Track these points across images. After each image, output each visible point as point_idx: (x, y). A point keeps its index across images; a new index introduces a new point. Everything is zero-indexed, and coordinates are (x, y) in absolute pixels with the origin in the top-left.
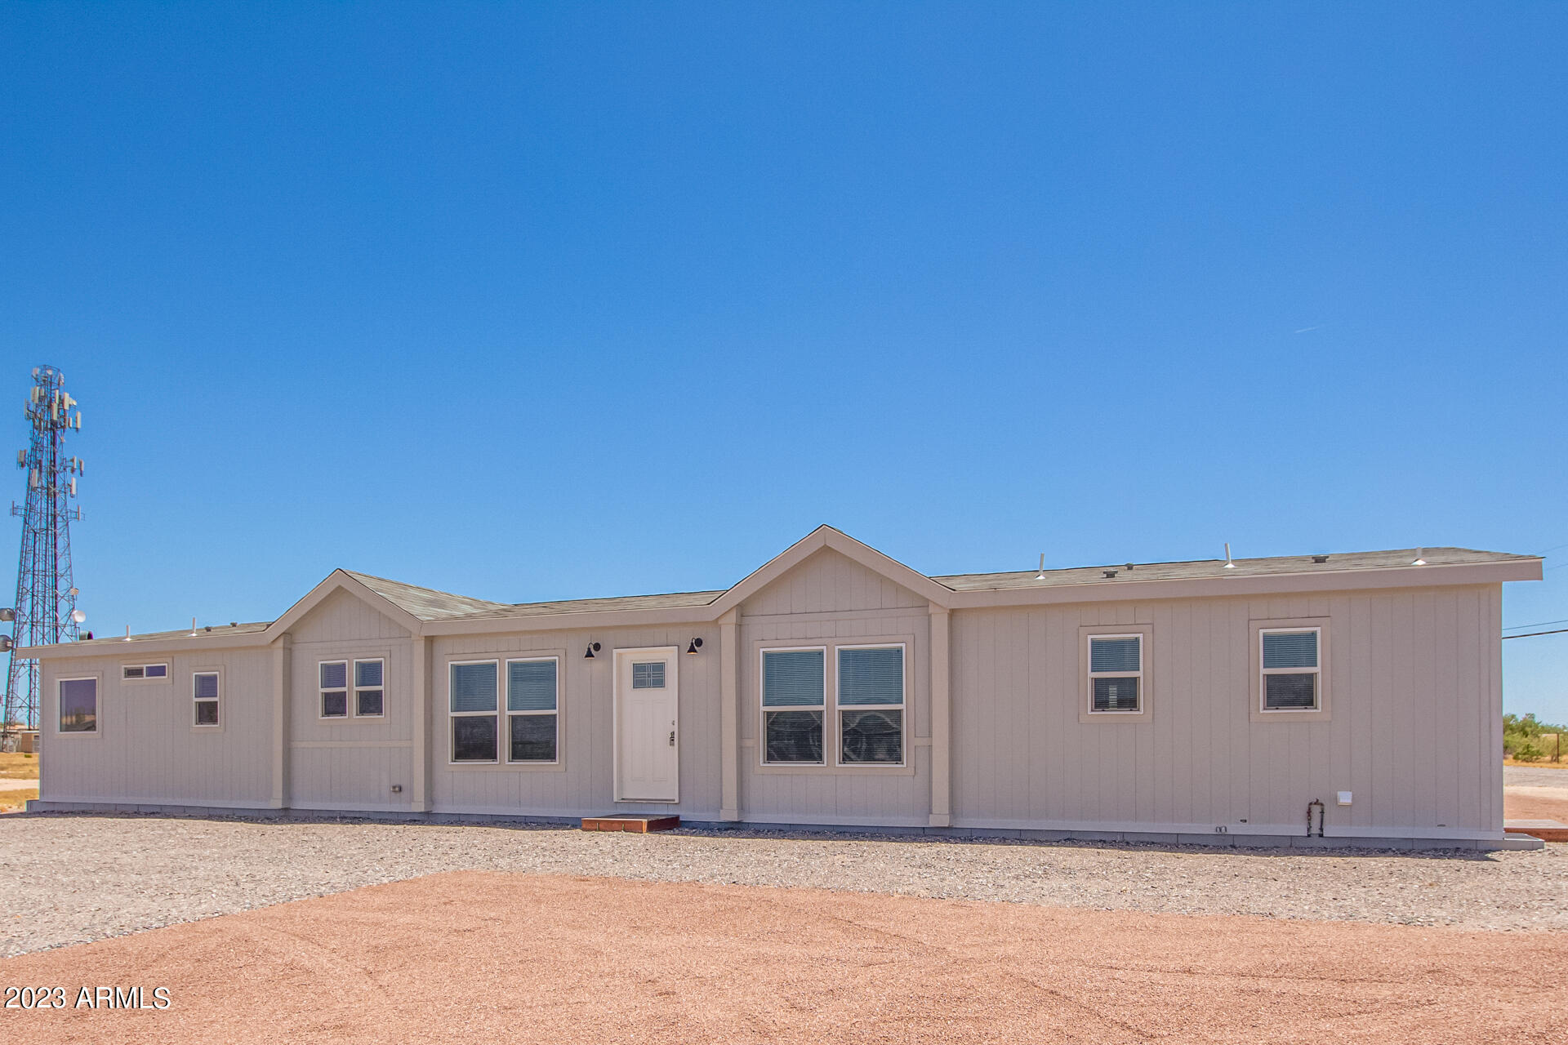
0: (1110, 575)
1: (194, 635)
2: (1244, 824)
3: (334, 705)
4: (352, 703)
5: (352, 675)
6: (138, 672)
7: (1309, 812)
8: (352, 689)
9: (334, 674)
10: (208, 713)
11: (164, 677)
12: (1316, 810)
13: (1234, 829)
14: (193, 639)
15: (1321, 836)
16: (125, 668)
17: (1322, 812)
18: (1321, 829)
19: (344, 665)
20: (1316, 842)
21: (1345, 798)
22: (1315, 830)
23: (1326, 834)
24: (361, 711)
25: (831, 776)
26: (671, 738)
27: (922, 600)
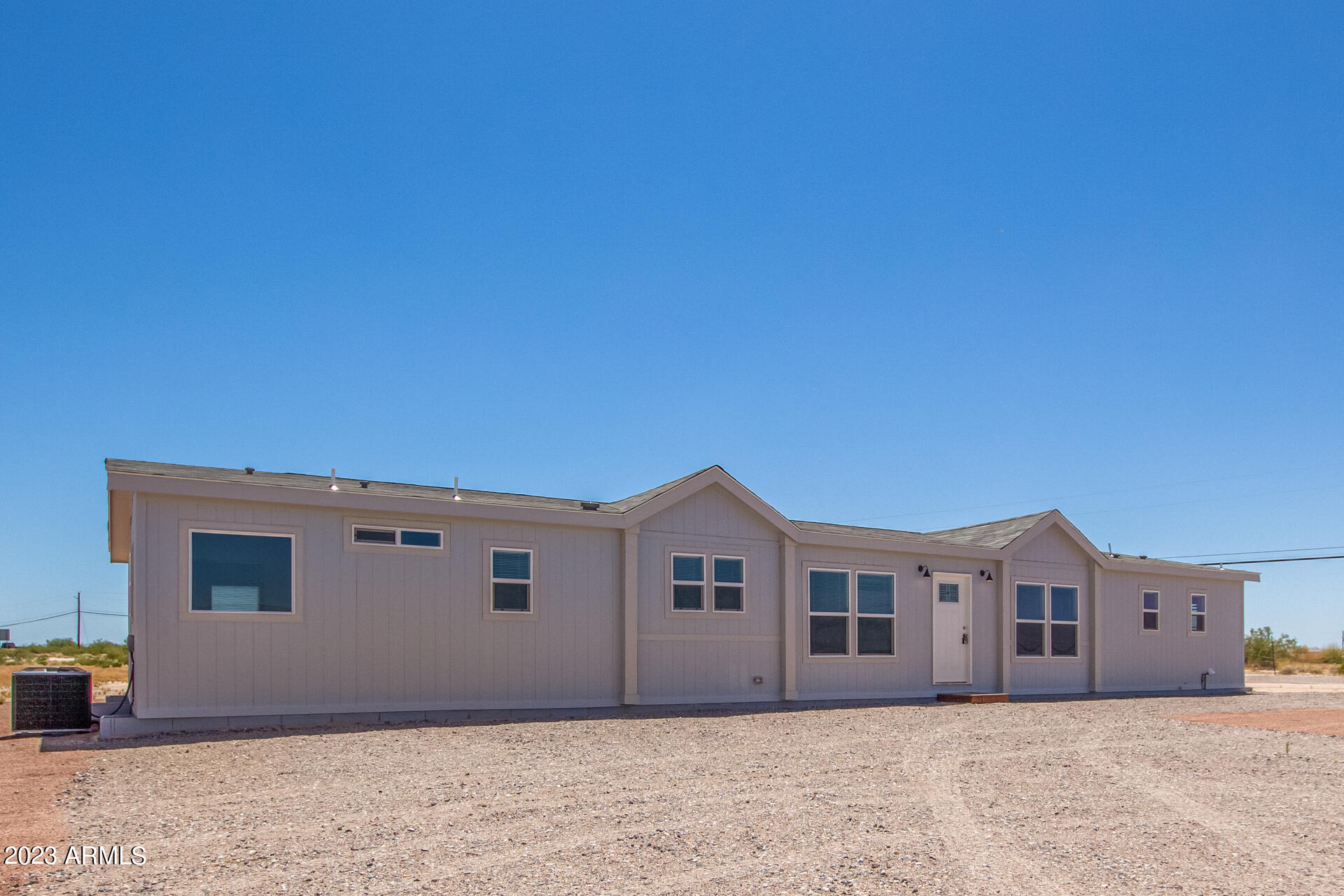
3: (687, 598)
4: (708, 598)
5: (708, 570)
6: (391, 537)
7: (1202, 678)
8: (708, 583)
11: (437, 548)
13: (1185, 687)
15: (1205, 689)
16: (355, 530)
18: (1205, 686)
19: (702, 559)
20: (1204, 692)
21: (1211, 672)
23: (1207, 688)
24: (719, 606)
25: (1047, 663)
26: (965, 639)
27: (1089, 560)
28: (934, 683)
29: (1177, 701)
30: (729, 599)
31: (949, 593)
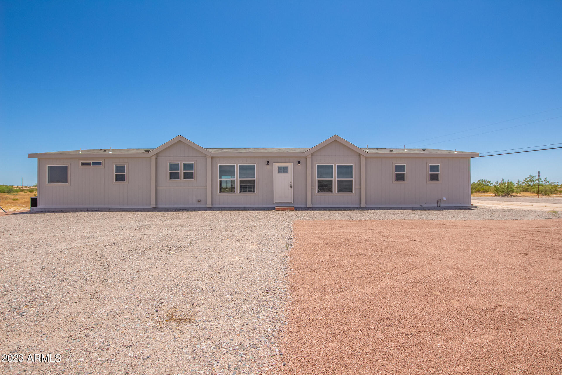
0: (391, 151)
1: (111, 152)
2: (425, 205)
3: (174, 176)
4: (182, 175)
5: (181, 167)
6: (89, 164)
7: (438, 202)
8: (181, 171)
9: (174, 167)
10: (120, 178)
11: (101, 166)
12: (439, 201)
13: (424, 205)
14: (111, 154)
15: (440, 206)
16: (82, 162)
17: (440, 202)
18: (440, 205)
19: (179, 164)
20: (439, 208)
21: (445, 199)
22: (439, 205)
23: (441, 206)
24: (185, 178)
25: (335, 195)
26: (291, 186)
27: (358, 154)
28: (274, 202)
29: (419, 212)
30: (189, 176)
31: (283, 170)
